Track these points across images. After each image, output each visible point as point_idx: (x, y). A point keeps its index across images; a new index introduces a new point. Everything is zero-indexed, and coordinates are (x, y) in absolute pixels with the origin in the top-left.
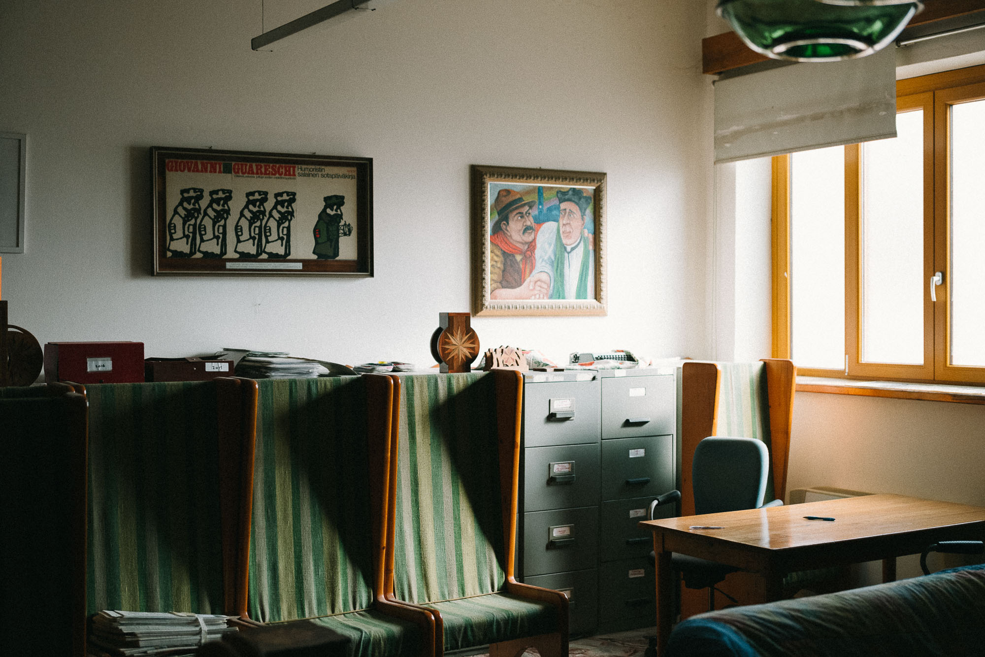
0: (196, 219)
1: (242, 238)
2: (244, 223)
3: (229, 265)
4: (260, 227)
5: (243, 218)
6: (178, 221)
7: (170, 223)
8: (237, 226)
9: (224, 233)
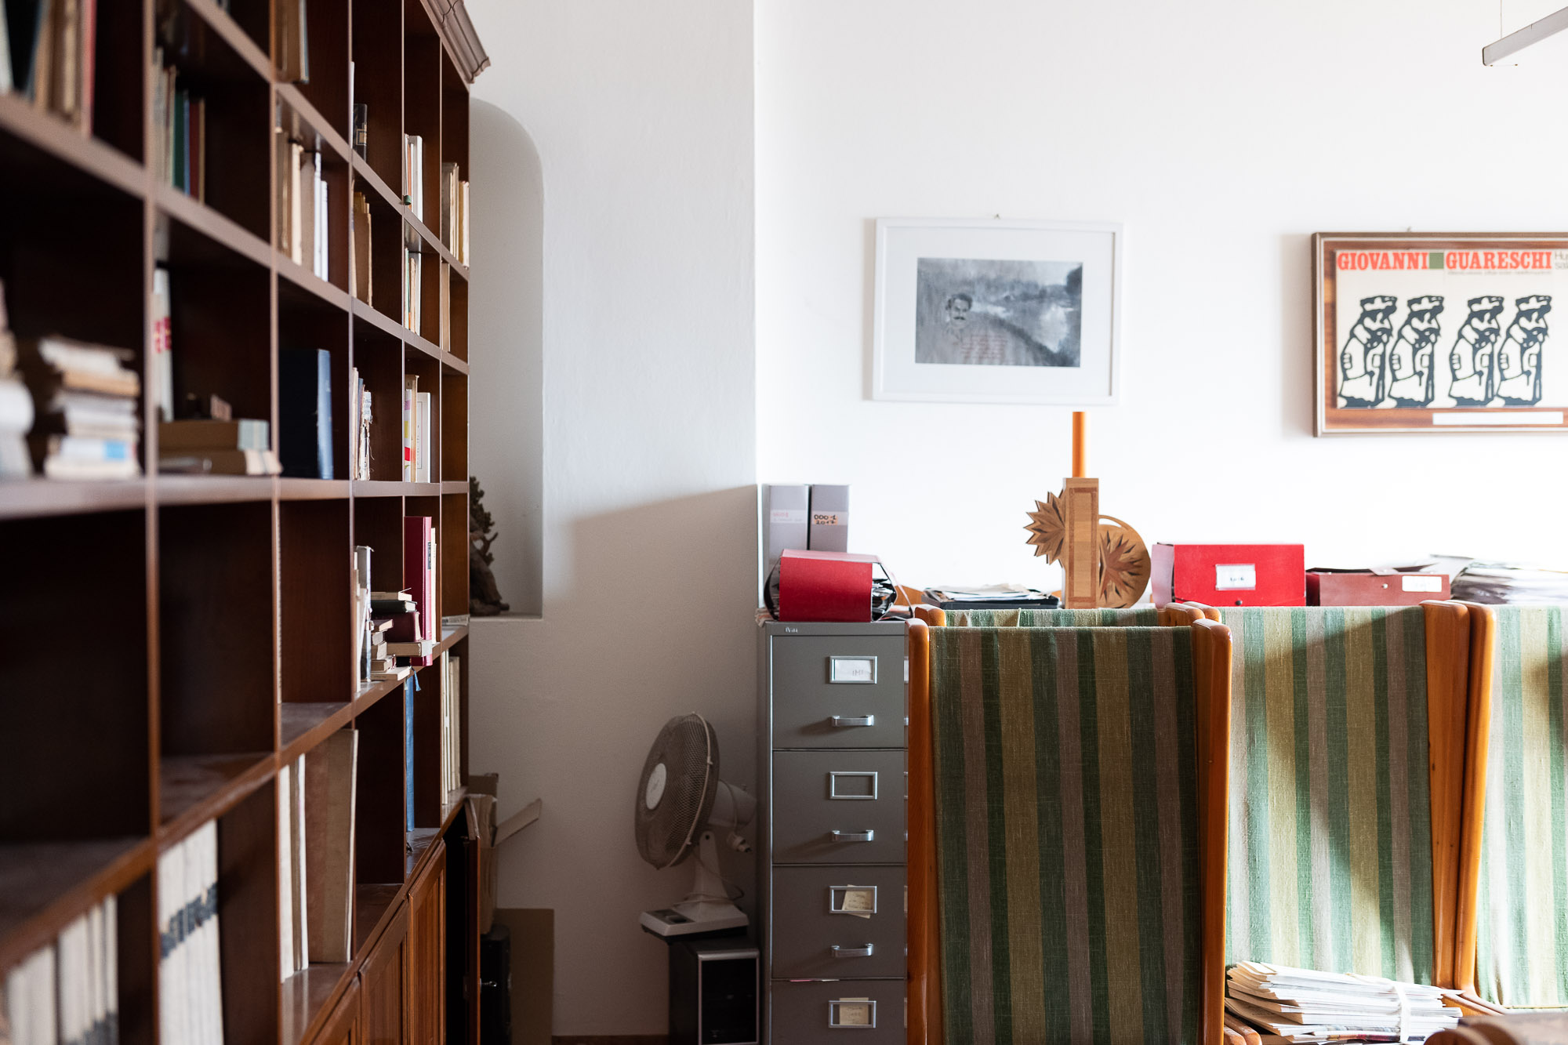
0: (1385, 344)
1: (1459, 374)
2: (1464, 350)
3: (1438, 418)
4: (1491, 356)
5: (1462, 341)
6: (1356, 349)
7: (1343, 354)
8: (1452, 355)
9: (1431, 367)
